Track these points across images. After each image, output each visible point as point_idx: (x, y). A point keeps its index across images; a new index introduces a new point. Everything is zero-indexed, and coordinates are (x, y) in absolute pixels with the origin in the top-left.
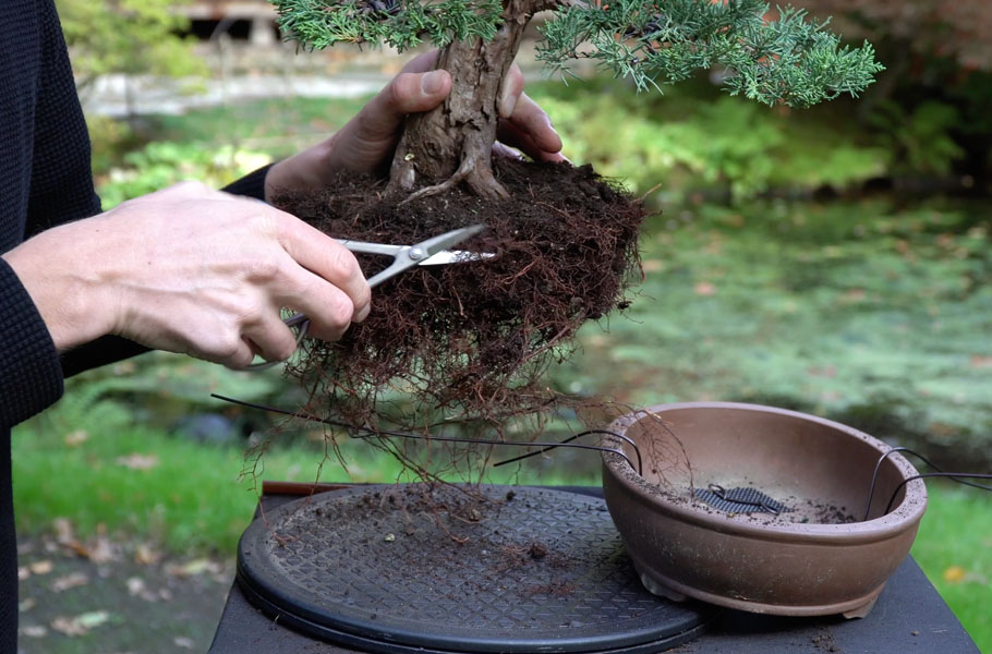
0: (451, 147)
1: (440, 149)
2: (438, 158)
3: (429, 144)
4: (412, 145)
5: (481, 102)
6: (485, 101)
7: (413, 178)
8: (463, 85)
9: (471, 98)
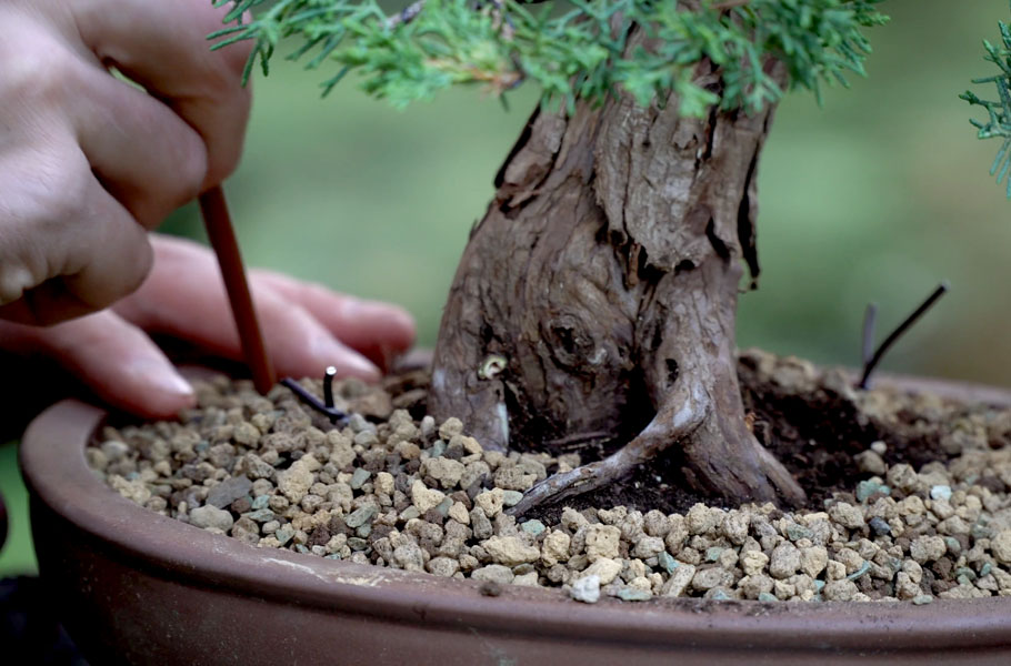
0: (621, 340)
1: (591, 347)
2: (578, 371)
3: (557, 330)
4: (501, 330)
5: (710, 210)
6: (720, 202)
7: (505, 429)
8: (663, 158)
9: (685, 197)
